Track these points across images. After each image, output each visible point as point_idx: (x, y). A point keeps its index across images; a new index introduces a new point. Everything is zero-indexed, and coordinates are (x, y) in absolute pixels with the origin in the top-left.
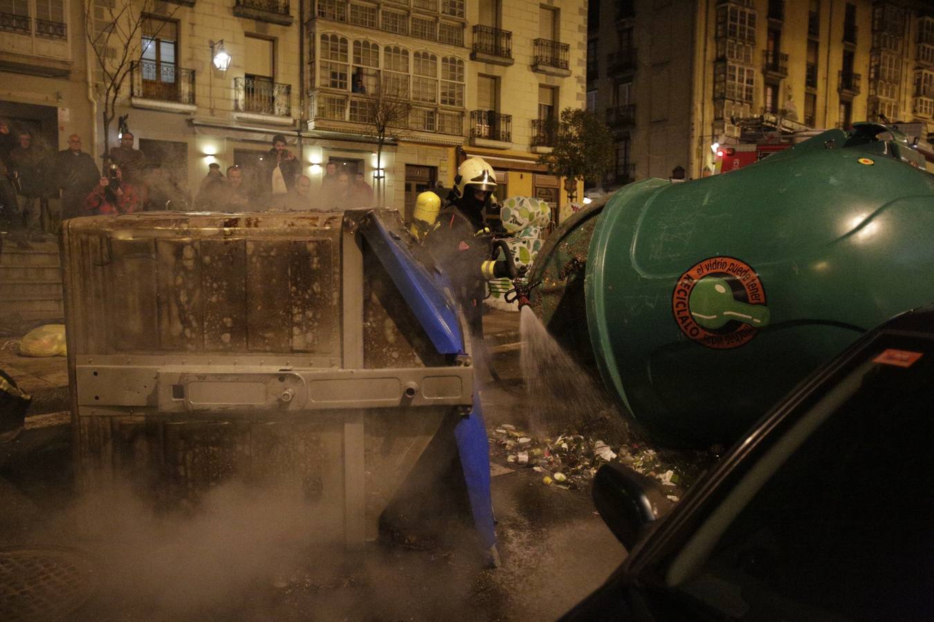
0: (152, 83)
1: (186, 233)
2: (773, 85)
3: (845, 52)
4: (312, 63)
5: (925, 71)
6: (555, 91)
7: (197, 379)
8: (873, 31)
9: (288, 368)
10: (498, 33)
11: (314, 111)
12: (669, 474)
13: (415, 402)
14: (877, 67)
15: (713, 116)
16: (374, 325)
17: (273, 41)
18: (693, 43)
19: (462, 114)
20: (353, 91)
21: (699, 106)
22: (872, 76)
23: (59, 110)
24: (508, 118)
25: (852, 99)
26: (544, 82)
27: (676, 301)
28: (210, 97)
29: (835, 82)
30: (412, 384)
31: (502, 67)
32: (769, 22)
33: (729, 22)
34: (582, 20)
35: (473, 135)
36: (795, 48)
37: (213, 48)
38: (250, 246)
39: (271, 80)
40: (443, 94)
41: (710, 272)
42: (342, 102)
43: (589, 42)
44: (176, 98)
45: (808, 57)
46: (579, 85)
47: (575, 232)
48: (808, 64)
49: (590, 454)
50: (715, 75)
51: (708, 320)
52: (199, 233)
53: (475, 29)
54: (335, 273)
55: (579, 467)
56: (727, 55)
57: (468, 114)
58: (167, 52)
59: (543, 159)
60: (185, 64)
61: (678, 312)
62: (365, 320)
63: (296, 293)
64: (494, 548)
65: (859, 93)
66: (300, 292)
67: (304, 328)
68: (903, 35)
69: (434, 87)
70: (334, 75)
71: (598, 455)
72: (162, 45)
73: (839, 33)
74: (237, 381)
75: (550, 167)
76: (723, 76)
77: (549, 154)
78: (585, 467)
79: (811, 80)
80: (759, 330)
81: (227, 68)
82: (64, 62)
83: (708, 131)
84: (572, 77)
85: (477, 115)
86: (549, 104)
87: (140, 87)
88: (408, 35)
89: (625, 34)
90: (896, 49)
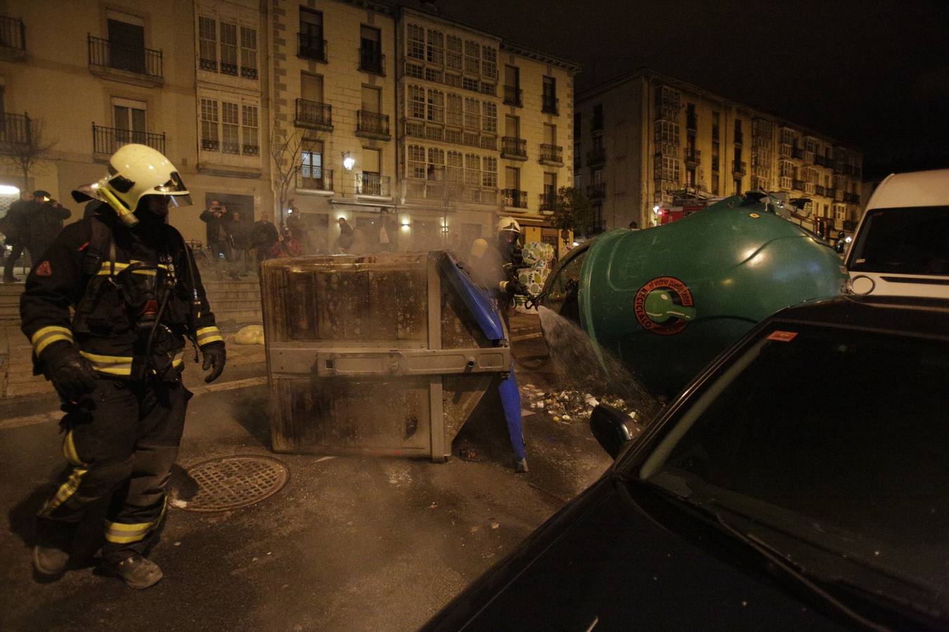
0: (308, 179)
1: (333, 267)
2: (692, 170)
3: (735, 149)
4: (403, 163)
5: (785, 161)
6: (554, 176)
7: (340, 356)
8: (753, 136)
9: (395, 349)
10: (518, 141)
11: (404, 192)
12: (634, 414)
13: (474, 370)
14: (756, 158)
15: (654, 190)
16: (448, 322)
17: (380, 150)
18: (640, 144)
19: (496, 191)
20: (429, 179)
21: (645, 184)
22: (753, 164)
23: (255, 198)
24: (525, 194)
25: (741, 178)
26: (547, 171)
27: (636, 305)
28: (342, 186)
29: (730, 167)
30: (472, 359)
31: (521, 163)
32: (688, 131)
33: (663, 131)
34: (570, 132)
35: (503, 204)
36: (704, 146)
37: (343, 156)
38: (371, 274)
39: (378, 174)
40: (484, 179)
41: (658, 286)
42: (422, 186)
43: (575, 145)
44: (322, 187)
45: (713, 152)
46: (569, 172)
47: (571, 263)
48: (713, 156)
49: (583, 402)
50: (655, 164)
51: (657, 317)
52: (340, 267)
53: (503, 139)
54: (423, 290)
55: (576, 411)
56: (662, 152)
57: (500, 192)
58: (317, 159)
59: (547, 218)
60: (327, 167)
61: (638, 312)
62: (442, 319)
63: (400, 304)
64: (524, 460)
65: (745, 174)
66: (402, 302)
67: (405, 325)
68: (771, 138)
69: (478, 175)
70: (417, 170)
71: (588, 403)
72: (314, 156)
73: (731, 137)
75: (552, 224)
76: (659, 165)
77: (551, 216)
78: (579, 411)
79: (715, 167)
80: (690, 322)
81: (352, 168)
82: (257, 169)
83: (651, 199)
84: (565, 166)
85: (505, 192)
86: (550, 184)
87: (301, 182)
88: (462, 144)
89: (597, 140)
90: (767, 147)
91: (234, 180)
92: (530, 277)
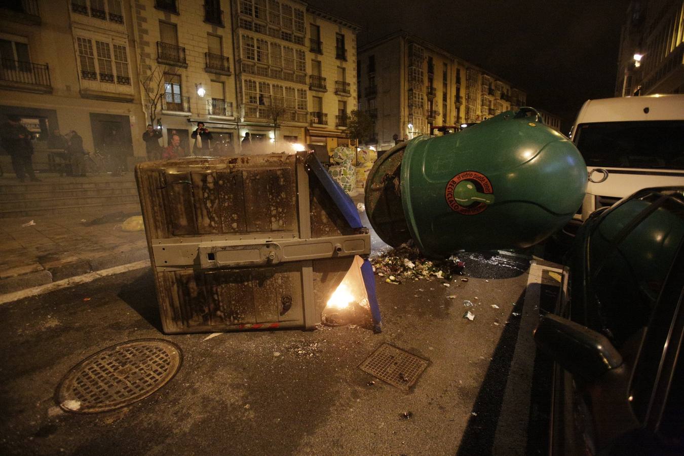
0: (170, 103)
1: (208, 168)
2: (431, 101)
3: (457, 88)
4: (241, 92)
5: (485, 96)
6: (345, 103)
7: (221, 249)
8: (467, 80)
9: (270, 240)
10: (320, 79)
11: (243, 113)
12: (441, 272)
13: (340, 254)
14: (468, 94)
15: (408, 113)
16: (315, 214)
17: (223, 83)
18: (399, 82)
19: (307, 113)
20: (260, 104)
21: (403, 109)
22: (467, 97)
23: (131, 118)
24: (326, 115)
25: (460, 107)
26: (340, 99)
27: (447, 193)
28: (197, 109)
29: (453, 99)
30: (339, 245)
31: (323, 93)
32: (429, 75)
33: (413, 74)
34: (355, 73)
35: (312, 123)
36: (438, 85)
37: (197, 87)
38: (245, 174)
39: (224, 101)
40: (298, 105)
41: (464, 178)
42: (255, 109)
43: (358, 82)
44: (182, 110)
45: (443, 89)
46: (355, 101)
48: (443, 92)
49: (403, 265)
50: (409, 96)
51: (463, 202)
52: (215, 168)
53: (311, 77)
54: (293, 187)
55: (399, 272)
56: (413, 88)
57: (309, 114)
58: (177, 89)
59: (343, 131)
60: (184, 94)
61: (448, 198)
62: (311, 212)
63: (272, 199)
65: (462, 104)
66: (274, 198)
67: (278, 218)
68: (477, 82)
69: (294, 102)
70: (251, 98)
71: (407, 266)
72: (174, 86)
73: (454, 80)
74: (243, 249)
75: (347, 135)
76: (411, 97)
77: (345, 130)
78: (401, 272)
79: (445, 99)
80: (489, 206)
81: (204, 96)
82: (131, 95)
83: (407, 119)
84: (352, 97)
85: (313, 114)
86: (342, 108)
87: (166, 105)
88: (282, 79)
89: (371, 79)
90: (475, 87)
91: (112, 104)
92: (340, 172)
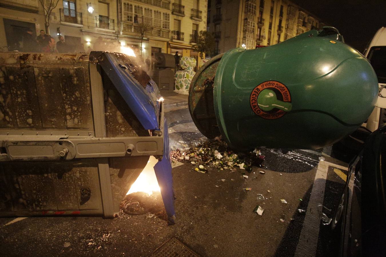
0: (68, 16)
2: (260, 28)
3: (280, 19)
4: (121, 12)
5: (300, 27)
6: (197, 26)
8: (287, 14)
10: (180, 6)
11: (122, 28)
15: (243, 36)
17: (108, 4)
18: (238, 13)
19: (169, 31)
20: (135, 22)
21: (239, 33)
22: (286, 27)
23: (36, 24)
24: (183, 34)
25: (280, 34)
26: (194, 23)
28: (88, 22)
29: (277, 28)
31: (182, 17)
32: (260, 9)
33: (249, 8)
34: (206, 4)
35: (172, 38)
36: (266, 17)
37: (88, 5)
39: (108, 18)
40: (163, 25)
42: (131, 26)
43: (208, 11)
44: (76, 22)
45: (270, 20)
46: (205, 24)
48: (270, 22)
50: (244, 24)
53: (173, 4)
56: (248, 18)
57: (171, 32)
58: (72, 6)
59: (193, 46)
60: (78, 11)
65: (282, 32)
68: (295, 16)
69: (160, 22)
70: (128, 17)
72: (70, 3)
73: (278, 14)
76: (246, 24)
77: (195, 45)
79: (270, 28)
81: (93, 13)
82: (36, 8)
83: (241, 41)
84: (203, 21)
85: (173, 32)
86: (195, 30)
87: (64, 18)
88: (152, 5)
89: (218, 9)
90: (293, 20)
91: (22, 13)
